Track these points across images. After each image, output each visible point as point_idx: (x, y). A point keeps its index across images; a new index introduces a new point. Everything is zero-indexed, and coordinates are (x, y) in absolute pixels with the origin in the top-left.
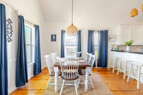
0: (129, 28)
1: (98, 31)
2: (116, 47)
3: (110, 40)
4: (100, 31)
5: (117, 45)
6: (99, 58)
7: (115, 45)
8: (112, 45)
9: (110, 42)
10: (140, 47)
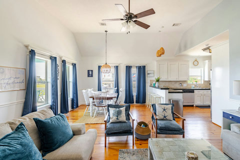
0: (164, 64)
2: (154, 83)
3: (148, 76)
4: (138, 66)
8: (151, 81)
9: (148, 78)
10: (178, 83)
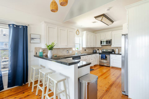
0: (55, 28)
1: (9, 25)
2: (41, 51)
3: (32, 41)
4: (14, 25)
5: (42, 49)
6: (10, 71)
7: (40, 48)
8: (36, 48)
9: (32, 44)
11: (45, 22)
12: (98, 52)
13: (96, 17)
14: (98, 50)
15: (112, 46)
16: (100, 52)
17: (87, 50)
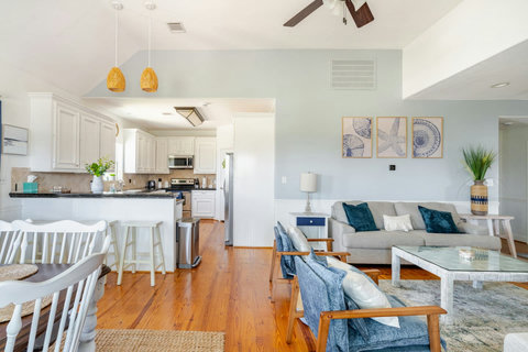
2: (31, 179)
3: (8, 148)
5: (35, 173)
8: (15, 171)
11: (55, 98)
12: (160, 185)
13: (177, 109)
14: (160, 180)
15: (195, 172)
16: (167, 186)
17: (134, 182)
